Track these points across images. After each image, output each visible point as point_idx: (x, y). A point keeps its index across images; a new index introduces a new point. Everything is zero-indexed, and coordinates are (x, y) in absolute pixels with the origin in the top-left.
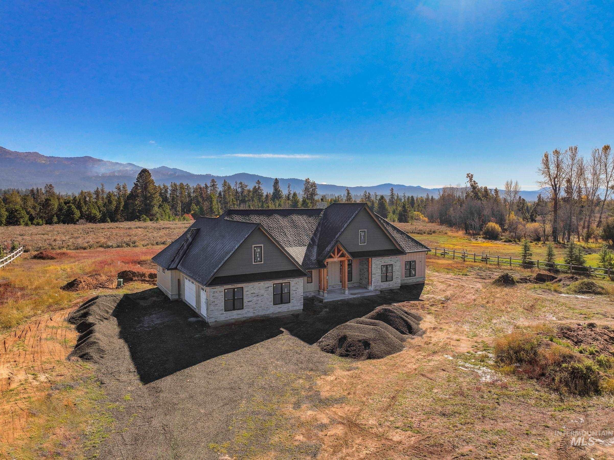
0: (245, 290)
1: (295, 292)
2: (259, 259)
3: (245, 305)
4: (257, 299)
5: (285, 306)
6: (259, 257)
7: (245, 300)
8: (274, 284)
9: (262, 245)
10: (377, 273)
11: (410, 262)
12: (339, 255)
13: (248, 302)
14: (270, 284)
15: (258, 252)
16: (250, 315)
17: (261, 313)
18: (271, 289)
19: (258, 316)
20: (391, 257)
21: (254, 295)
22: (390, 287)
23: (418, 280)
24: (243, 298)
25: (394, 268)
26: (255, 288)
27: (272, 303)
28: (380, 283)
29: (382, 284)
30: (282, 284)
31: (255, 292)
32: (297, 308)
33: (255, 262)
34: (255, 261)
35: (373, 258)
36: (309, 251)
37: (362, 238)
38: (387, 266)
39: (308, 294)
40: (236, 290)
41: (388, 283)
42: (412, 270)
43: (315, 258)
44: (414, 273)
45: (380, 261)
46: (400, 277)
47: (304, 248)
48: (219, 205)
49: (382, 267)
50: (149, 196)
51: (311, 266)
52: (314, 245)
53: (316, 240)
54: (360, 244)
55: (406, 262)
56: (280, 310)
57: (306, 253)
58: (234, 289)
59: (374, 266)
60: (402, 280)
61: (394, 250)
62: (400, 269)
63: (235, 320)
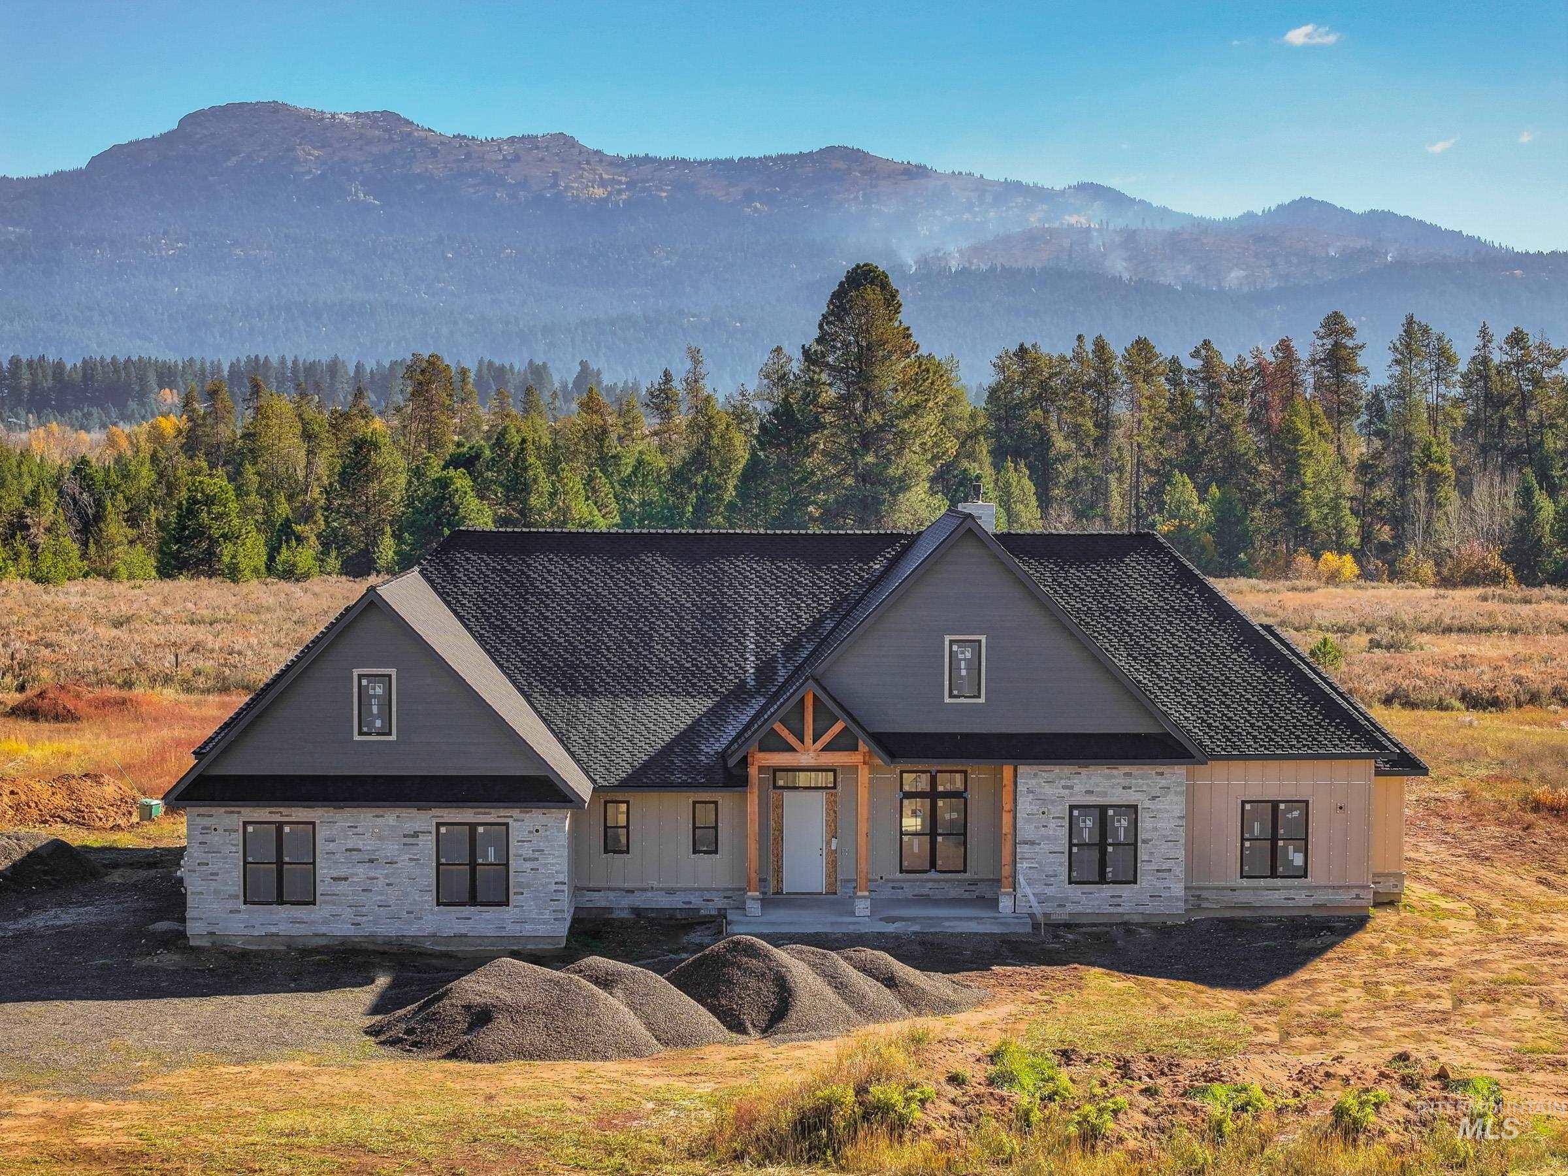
0: (322, 833)
1: (528, 865)
2: (378, 723)
3: (320, 888)
4: (372, 874)
5: (487, 916)
6: (379, 716)
7: (324, 871)
8: (438, 825)
9: (393, 672)
10: (1048, 838)
11: (1275, 804)
12: (826, 738)
13: (334, 879)
14: (423, 821)
15: (375, 696)
16: (342, 929)
18: (428, 843)
19: (372, 938)
20: (1127, 769)
21: (356, 856)
22: (1120, 910)
23: (1321, 897)
24: (314, 863)
25: (1146, 824)
26: (359, 830)
27: (431, 897)
28: (1060, 887)
29: (1076, 891)
30: (473, 827)
31: (361, 847)
32: (542, 930)
33: (361, 733)
34: (365, 729)
35: (1022, 769)
36: (716, 716)
37: (964, 673)
38: (1103, 809)
39: (696, 901)
40: (287, 829)
41: (1107, 891)
42: (1285, 848)
43: (718, 747)
44: (1298, 859)
45: (1063, 782)
46: (1179, 871)
47: (702, 705)
48: (1349, 486)
49: (1076, 813)
50: (881, 428)
51: (677, 777)
52: (758, 692)
53: (782, 674)
54: (947, 700)
55: (1243, 803)
56: (462, 928)
57: (697, 722)
58: (280, 826)
59: (1025, 805)
60: (1224, 888)
61: (1147, 736)
62: (1182, 832)
63: (284, 941)
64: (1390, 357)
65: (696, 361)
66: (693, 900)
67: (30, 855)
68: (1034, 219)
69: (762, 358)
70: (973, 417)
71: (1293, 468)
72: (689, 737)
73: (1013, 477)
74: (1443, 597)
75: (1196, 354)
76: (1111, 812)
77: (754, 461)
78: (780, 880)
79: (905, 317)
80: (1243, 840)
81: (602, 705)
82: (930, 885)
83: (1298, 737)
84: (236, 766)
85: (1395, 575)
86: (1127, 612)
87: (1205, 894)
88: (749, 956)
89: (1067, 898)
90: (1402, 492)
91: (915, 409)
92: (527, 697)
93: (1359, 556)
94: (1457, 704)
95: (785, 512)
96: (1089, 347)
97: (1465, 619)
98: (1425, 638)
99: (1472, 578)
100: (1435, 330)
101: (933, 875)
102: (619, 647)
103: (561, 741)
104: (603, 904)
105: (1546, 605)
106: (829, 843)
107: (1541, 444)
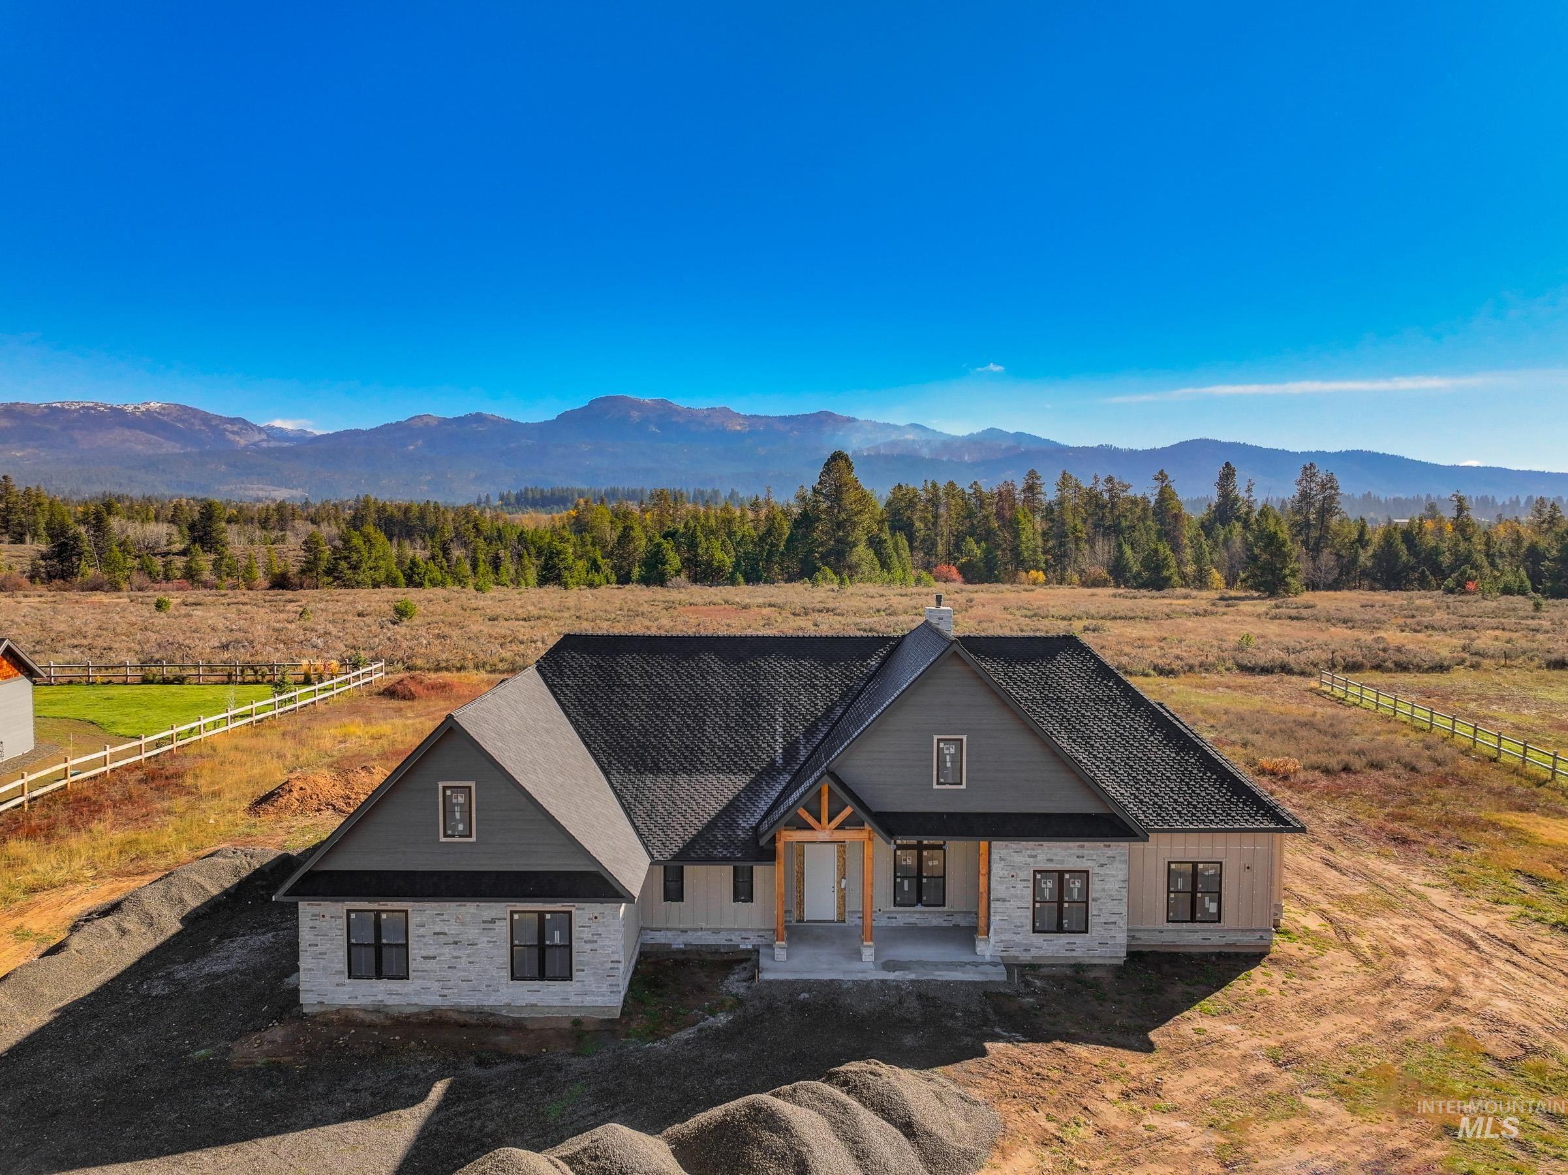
0: (413, 920)
1: (589, 946)
2: (461, 827)
3: (412, 965)
4: (456, 954)
5: (552, 989)
6: (461, 821)
7: (415, 952)
8: (512, 913)
9: (473, 784)
10: (1016, 897)
11: (1195, 865)
12: (839, 819)
13: (425, 958)
14: (500, 910)
15: (457, 804)
16: (432, 1000)
17: (469, 1000)
18: (503, 928)
19: (456, 1009)
20: (1080, 843)
21: (442, 938)
22: (1074, 954)
23: (1231, 938)
24: (406, 946)
25: (1095, 886)
26: (445, 917)
27: (506, 973)
28: (1026, 936)
29: (1039, 939)
30: (542, 914)
31: (447, 931)
32: (600, 1001)
33: (446, 836)
34: (449, 832)
35: (994, 843)
36: (752, 791)
37: (949, 765)
38: (1061, 873)
39: (736, 939)
40: (384, 916)
41: (1063, 939)
42: (1203, 898)
43: (753, 822)
44: (1213, 908)
45: (1028, 852)
46: (1122, 923)
47: (741, 781)
48: (1040, 541)
49: (1038, 876)
50: (845, 520)
51: (719, 852)
52: (785, 770)
53: (803, 753)
54: (936, 787)
55: (1169, 863)
56: (534, 999)
57: (737, 798)
58: (378, 913)
59: (997, 870)
60: (1155, 930)
61: (1097, 817)
62: (1124, 893)
63: (377, 1010)
64: (1055, 488)
65: (769, 492)
66: (734, 938)
67: (256, 871)
68: (894, 437)
69: (796, 490)
70: (882, 513)
71: (1017, 535)
72: (731, 810)
73: (899, 539)
74: (1093, 595)
75: (971, 487)
76: (1067, 876)
77: (792, 534)
78: (801, 910)
79: (855, 474)
80: (1169, 892)
81: (664, 781)
82: (917, 916)
83: (1214, 812)
84: (343, 863)
85: (1061, 581)
86: (1063, 700)
87: (1138, 935)
89: (1031, 945)
90: (1061, 545)
91: (860, 512)
92: (606, 773)
93: (1045, 571)
94: (1152, 672)
95: (805, 556)
96: (929, 485)
97: (1121, 614)
98: (1108, 623)
99: (1096, 583)
100: (1074, 477)
101: (919, 908)
102: (680, 730)
103: (629, 816)
104: (663, 941)
105: (1144, 600)
106: (839, 883)
107: (1120, 523)
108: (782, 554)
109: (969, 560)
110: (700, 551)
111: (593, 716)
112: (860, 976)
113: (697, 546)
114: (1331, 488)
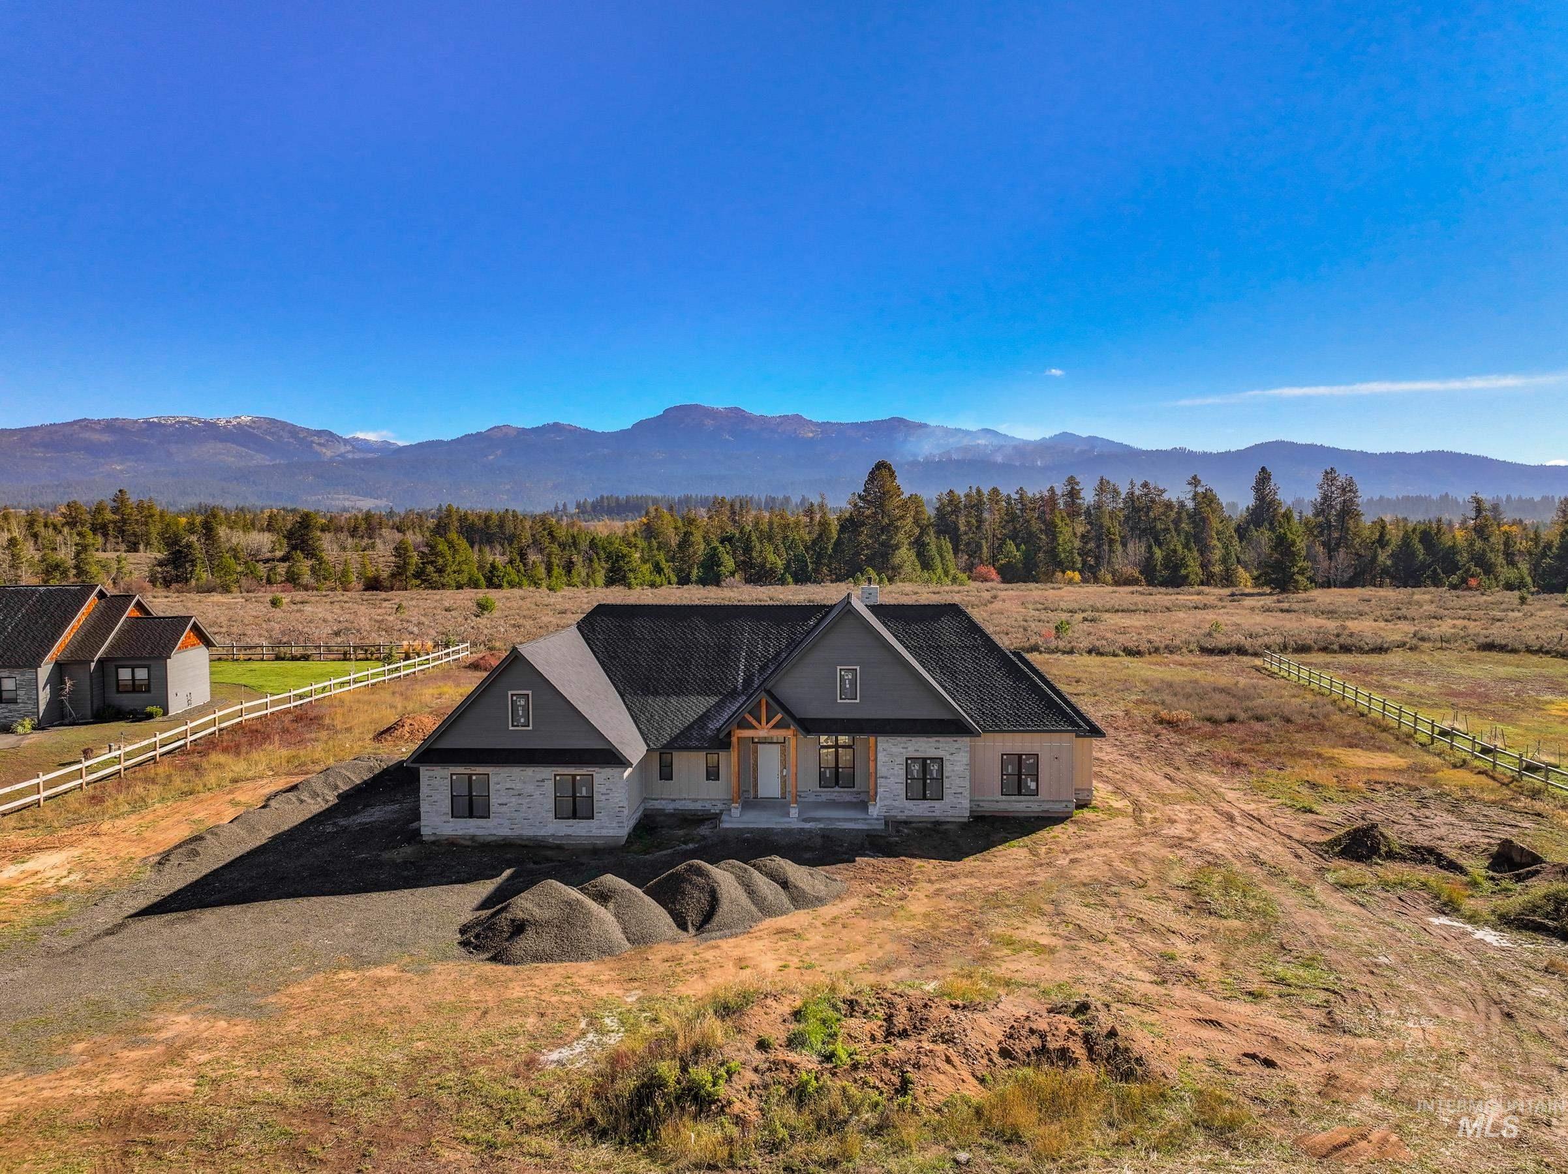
0: (493, 779)
1: (603, 797)
2: (522, 720)
3: (492, 809)
4: (520, 802)
5: (581, 825)
6: (523, 716)
7: (494, 801)
8: (555, 775)
9: (530, 693)
10: (894, 775)
11: (1020, 756)
12: (773, 722)
13: (499, 804)
14: (547, 773)
15: (520, 705)
16: (505, 831)
17: (528, 832)
18: (549, 786)
19: (520, 837)
20: (937, 739)
21: (511, 792)
22: (934, 814)
23: (1046, 807)
24: (489, 796)
25: (947, 768)
26: (512, 778)
27: (552, 815)
28: (903, 802)
29: (909, 804)
30: (574, 776)
31: (513, 786)
32: (612, 833)
33: (513, 726)
34: (515, 723)
35: (879, 738)
36: (719, 706)
37: (848, 686)
38: (924, 760)
39: (708, 806)
40: (474, 777)
41: (927, 804)
42: (1026, 779)
43: (718, 725)
44: (1033, 785)
45: (902, 745)
46: (967, 793)
47: (713, 700)
48: (1077, 543)
49: (909, 762)
50: (889, 525)
51: (694, 743)
52: (743, 693)
53: (756, 683)
54: (839, 701)
55: (1002, 755)
56: (569, 831)
57: (708, 711)
58: (470, 776)
59: (881, 757)
60: (992, 801)
61: (949, 720)
62: (967, 773)
63: (473, 838)
64: (1094, 493)
65: (823, 497)
66: (706, 805)
67: (384, 770)
68: (966, 441)
69: (847, 496)
70: (929, 519)
71: (1054, 538)
72: (703, 719)
73: (943, 542)
74: (1115, 592)
75: (1017, 493)
76: (928, 762)
77: (839, 538)
78: (756, 791)
79: (898, 481)
80: (1002, 775)
81: (660, 700)
82: (836, 794)
83: (1032, 720)
84: (449, 743)
85: (1097, 580)
86: (941, 648)
87: (981, 804)
88: (697, 875)
89: (905, 808)
90: (1098, 547)
91: (902, 517)
92: (622, 696)
93: (1081, 572)
94: (1121, 653)
95: (851, 558)
96: (974, 491)
97: (1125, 607)
98: (1107, 616)
99: (1129, 582)
100: (1112, 483)
101: (837, 789)
102: (674, 668)
103: (635, 722)
104: (660, 807)
105: (1159, 596)
106: (782, 772)
107: (1155, 526)
108: (830, 556)
109: (1009, 562)
110: (754, 554)
111: (615, 659)
112: (786, 826)
113: (751, 549)
114: (1350, 491)
